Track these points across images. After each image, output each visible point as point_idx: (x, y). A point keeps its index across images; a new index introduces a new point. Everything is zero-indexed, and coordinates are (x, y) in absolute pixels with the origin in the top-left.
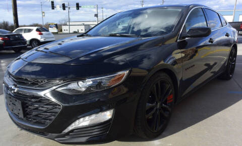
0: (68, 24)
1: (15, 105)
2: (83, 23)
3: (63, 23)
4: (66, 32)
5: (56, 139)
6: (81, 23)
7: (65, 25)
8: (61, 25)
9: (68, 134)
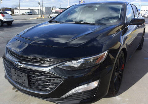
0: (18, 8)
1: (19, 76)
2: (29, 8)
3: (15, 7)
4: (17, 14)
5: (56, 102)
6: (27, 8)
7: (16, 9)
8: (13, 9)
9: (66, 98)
